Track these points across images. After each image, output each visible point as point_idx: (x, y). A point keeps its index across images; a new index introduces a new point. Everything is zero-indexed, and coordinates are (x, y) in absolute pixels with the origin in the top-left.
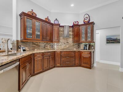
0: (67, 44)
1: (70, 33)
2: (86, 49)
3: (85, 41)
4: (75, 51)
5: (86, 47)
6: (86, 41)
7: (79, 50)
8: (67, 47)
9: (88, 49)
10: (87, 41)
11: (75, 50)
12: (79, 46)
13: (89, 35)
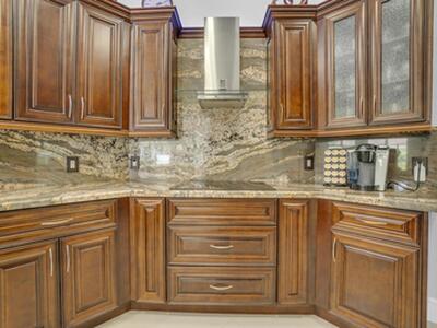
0: (230, 146)
1: (249, 72)
2: (372, 188)
3: (361, 122)
4: (278, 201)
5: (364, 169)
6: (368, 121)
7: (308, 194)
8: (232, 166)
9: (380, 181)
10: (376, 119)
11: (282, 187)
12: (311, 163)
13: (389, 74)
